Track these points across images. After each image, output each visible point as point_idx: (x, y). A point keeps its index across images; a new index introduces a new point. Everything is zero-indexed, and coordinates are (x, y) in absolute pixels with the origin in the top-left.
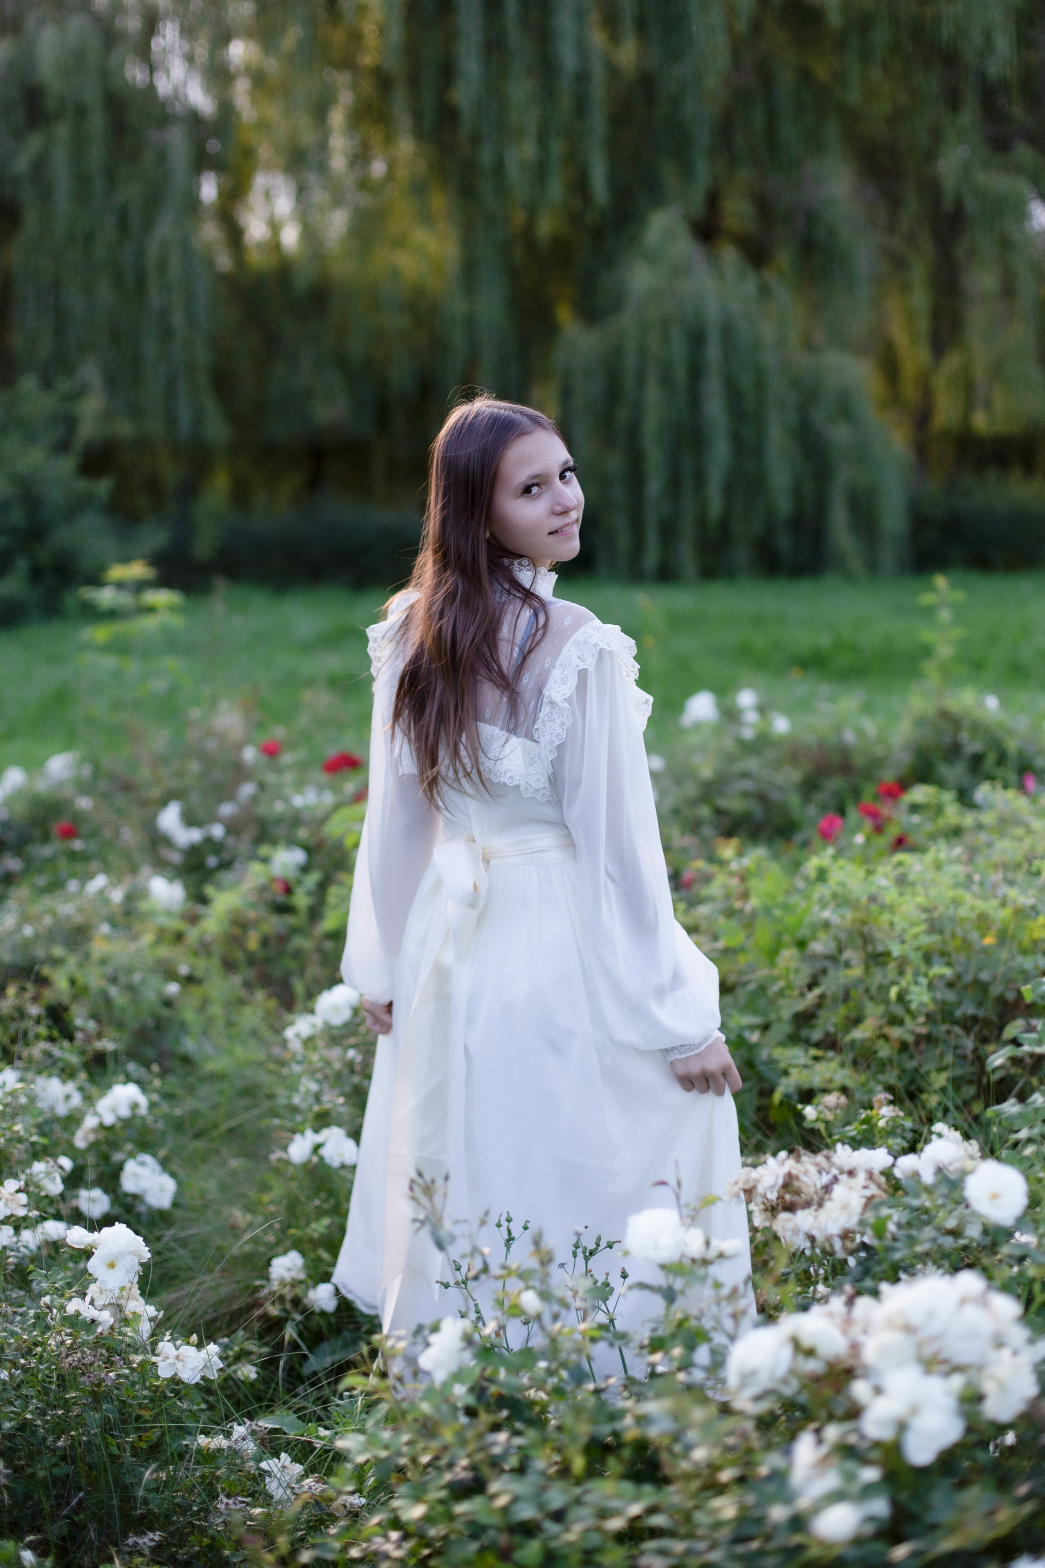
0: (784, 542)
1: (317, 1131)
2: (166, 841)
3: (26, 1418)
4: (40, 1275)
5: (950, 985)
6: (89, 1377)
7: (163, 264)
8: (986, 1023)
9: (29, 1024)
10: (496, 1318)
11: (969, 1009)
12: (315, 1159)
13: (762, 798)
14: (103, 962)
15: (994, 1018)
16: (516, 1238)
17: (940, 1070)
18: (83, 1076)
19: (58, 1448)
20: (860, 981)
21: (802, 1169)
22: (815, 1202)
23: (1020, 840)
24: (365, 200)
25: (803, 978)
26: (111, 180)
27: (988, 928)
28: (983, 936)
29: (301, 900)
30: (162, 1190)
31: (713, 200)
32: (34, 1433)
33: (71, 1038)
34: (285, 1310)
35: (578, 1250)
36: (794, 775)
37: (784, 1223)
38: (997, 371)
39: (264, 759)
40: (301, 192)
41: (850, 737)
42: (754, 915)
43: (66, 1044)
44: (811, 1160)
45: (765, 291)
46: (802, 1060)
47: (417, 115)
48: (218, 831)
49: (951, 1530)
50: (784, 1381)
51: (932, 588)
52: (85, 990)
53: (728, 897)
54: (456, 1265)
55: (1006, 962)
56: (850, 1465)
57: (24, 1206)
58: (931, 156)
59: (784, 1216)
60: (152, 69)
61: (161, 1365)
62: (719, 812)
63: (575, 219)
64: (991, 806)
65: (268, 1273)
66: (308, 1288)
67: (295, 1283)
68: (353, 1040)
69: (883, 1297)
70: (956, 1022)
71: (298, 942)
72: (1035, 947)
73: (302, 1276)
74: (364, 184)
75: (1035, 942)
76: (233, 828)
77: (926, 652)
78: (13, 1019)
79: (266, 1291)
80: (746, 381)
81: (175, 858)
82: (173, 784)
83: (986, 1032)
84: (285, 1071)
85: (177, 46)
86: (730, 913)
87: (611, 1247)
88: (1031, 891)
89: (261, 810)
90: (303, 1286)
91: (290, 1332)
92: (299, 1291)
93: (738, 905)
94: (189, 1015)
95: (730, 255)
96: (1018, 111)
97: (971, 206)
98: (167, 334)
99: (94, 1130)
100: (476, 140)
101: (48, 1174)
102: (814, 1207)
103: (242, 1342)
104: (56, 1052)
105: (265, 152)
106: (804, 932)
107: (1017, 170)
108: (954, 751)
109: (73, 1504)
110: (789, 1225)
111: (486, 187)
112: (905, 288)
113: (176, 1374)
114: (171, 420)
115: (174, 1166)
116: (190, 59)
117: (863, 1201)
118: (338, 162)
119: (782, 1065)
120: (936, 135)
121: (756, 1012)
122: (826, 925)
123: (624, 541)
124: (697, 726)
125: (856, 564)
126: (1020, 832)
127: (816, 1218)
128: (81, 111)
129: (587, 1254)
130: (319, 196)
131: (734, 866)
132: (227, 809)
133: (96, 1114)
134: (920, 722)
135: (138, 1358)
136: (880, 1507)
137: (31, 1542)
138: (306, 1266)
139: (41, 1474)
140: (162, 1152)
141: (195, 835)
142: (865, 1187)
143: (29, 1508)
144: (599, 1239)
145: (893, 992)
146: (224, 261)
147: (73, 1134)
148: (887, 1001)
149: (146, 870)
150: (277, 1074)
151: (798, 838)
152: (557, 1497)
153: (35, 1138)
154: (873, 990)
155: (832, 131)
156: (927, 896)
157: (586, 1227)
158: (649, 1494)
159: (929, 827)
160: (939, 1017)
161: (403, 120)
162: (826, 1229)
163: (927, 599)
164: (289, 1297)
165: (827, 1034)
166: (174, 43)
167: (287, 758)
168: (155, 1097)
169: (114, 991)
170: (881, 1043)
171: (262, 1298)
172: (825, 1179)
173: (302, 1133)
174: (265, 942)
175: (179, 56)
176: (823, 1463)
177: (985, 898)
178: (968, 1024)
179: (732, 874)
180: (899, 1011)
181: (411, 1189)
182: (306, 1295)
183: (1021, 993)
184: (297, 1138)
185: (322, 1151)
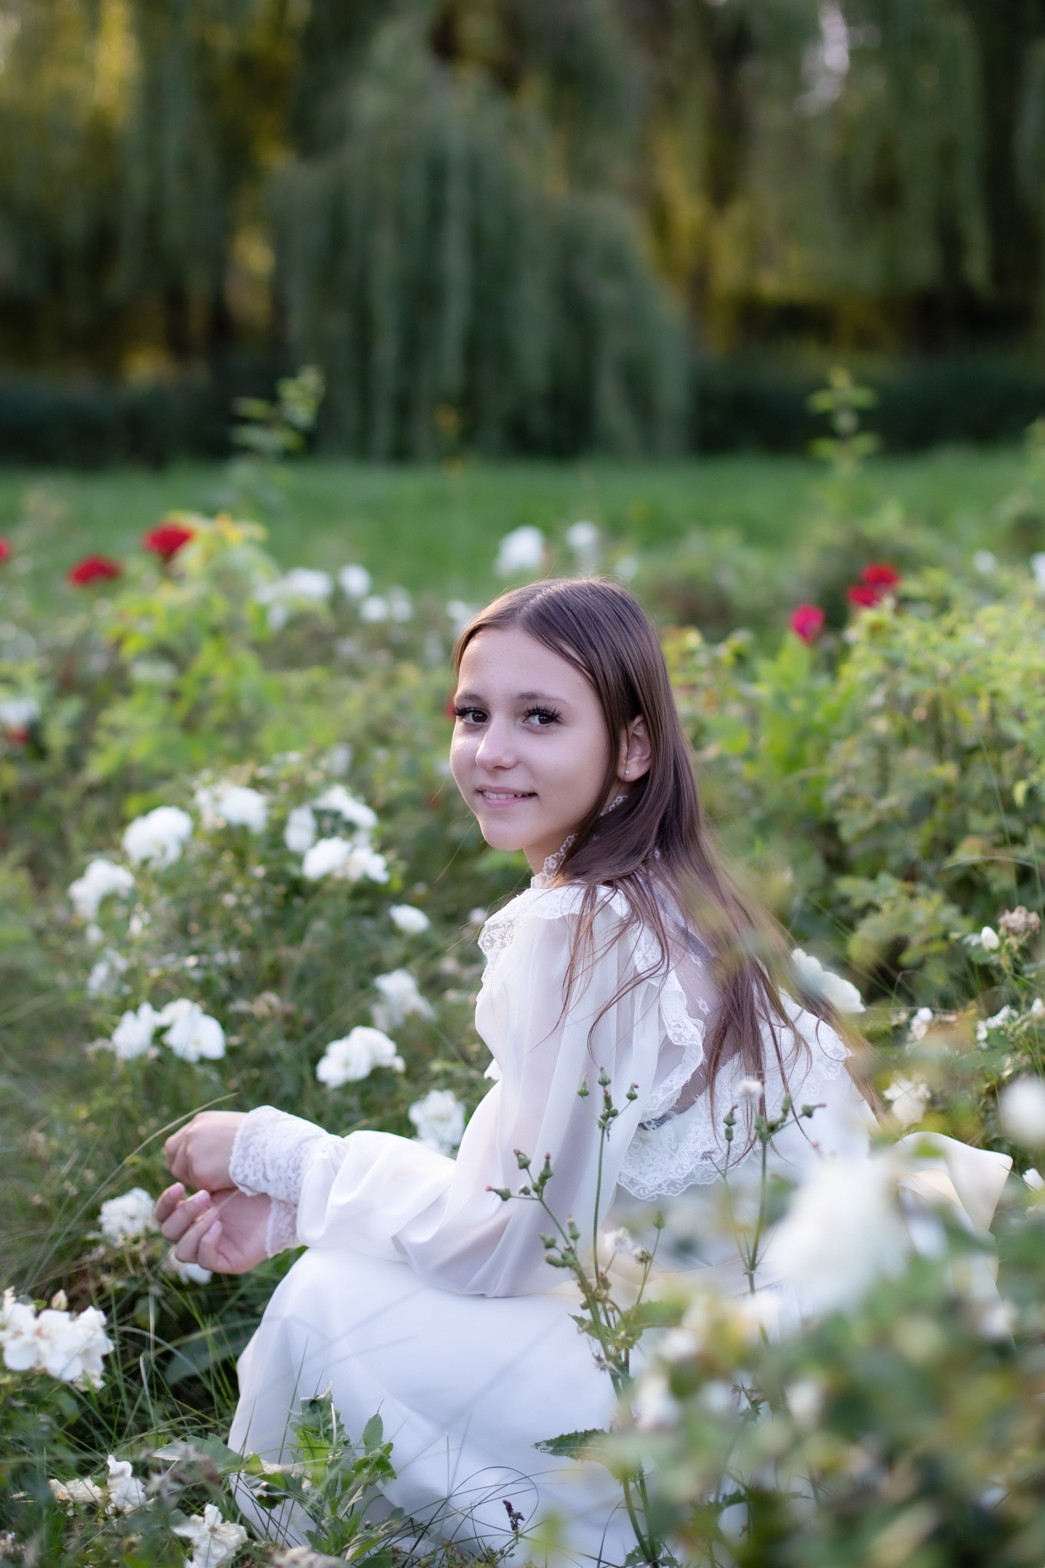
1: (157, 1007)
12: (155, 1052)
16: (619, 1111)
34: (136, 1280)
35: (733, 1127)
54: (520, 1160)
61: (10, 1346)
65: (100, 1223)
79: (103, 1249)
84: (73, 944)
90: (158, 1242)
92: (154, 1249)
113: (39, 1362)
150: (56, 952)
164: (142, 1258)
173: (136, 1009)
184: (128, 1018)
185: (169, 1038)
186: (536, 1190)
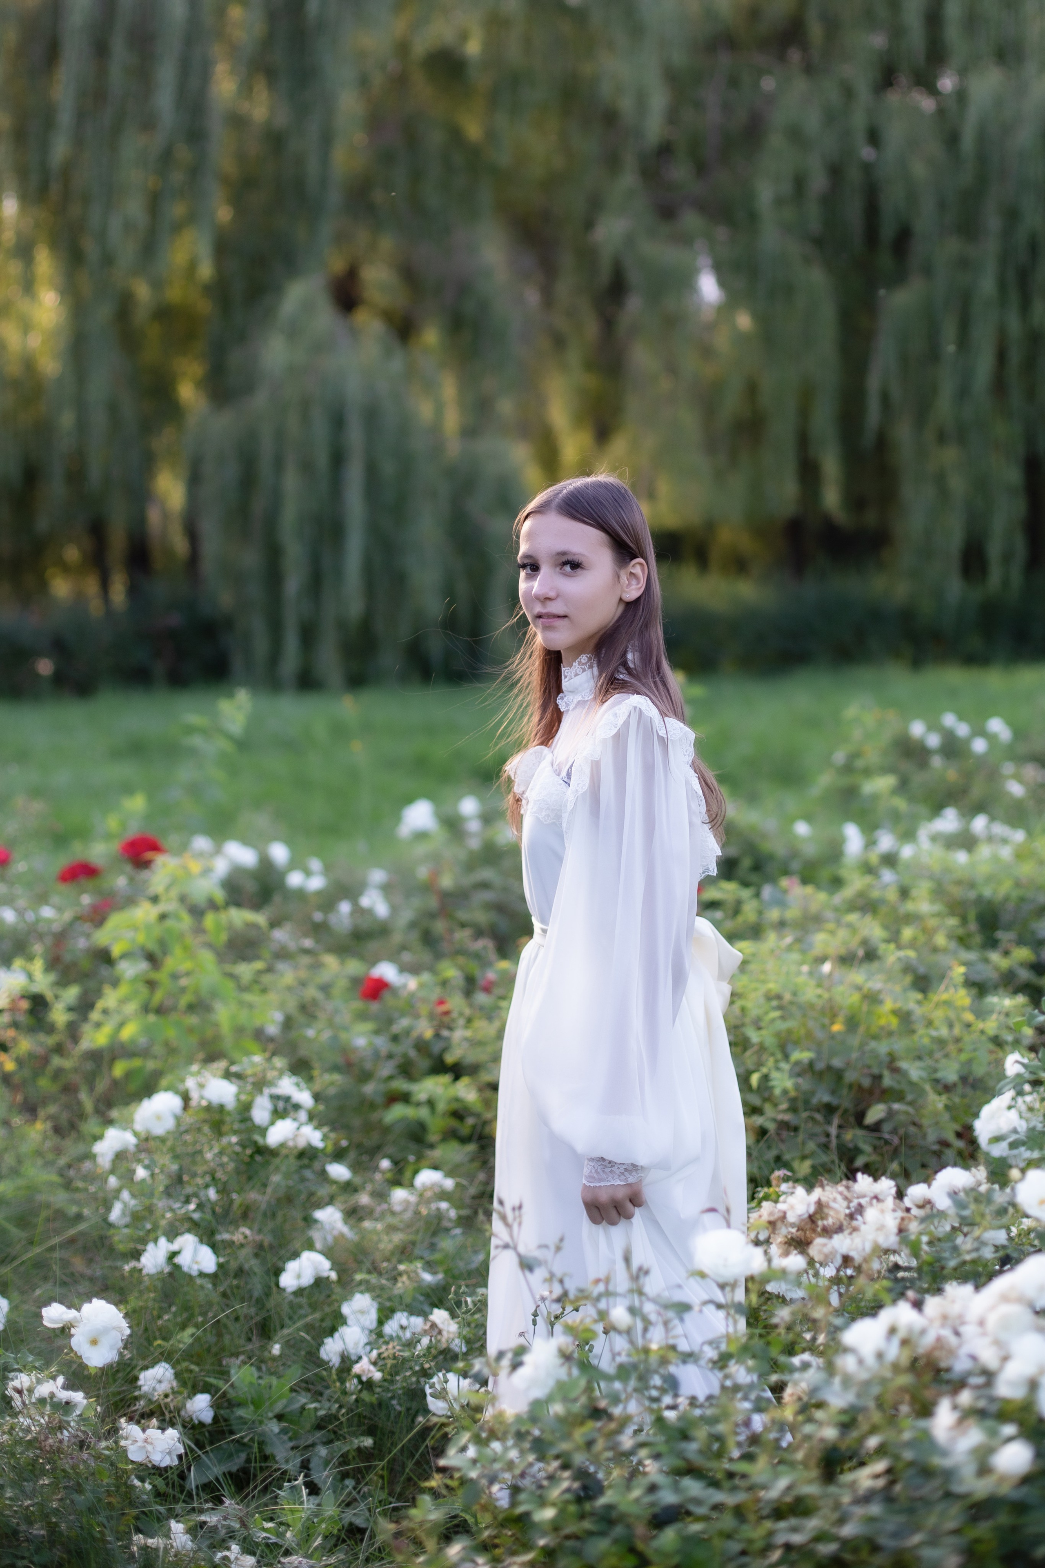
0: (435, 646)
5: (807, 1071)
8: (846, 1111)
11: (824, 1096)
12: (168, 1269)
15: (853, 1105)
17: (804, 1158)
21: (829, 1197)
22: (845, 1227)
27: (835, 1015)
28: (831, 1023)
29: (59, 1016)
37: (819, 1248)
55: (858, 1049)
56: (989, 1424)
59: (818, 1241)
61: (131, 1448)
66: (182, 1398)
70: (815, 1110)
72: (888, 1032)
73: (177, 1387)
75: (882, 1028)
88: (875, 977)
95: (372, 327)
96: (684, 176)
102: (847, 1231)
110: (826, 1250)
113: (147, 1457)
117: (896, 1222)
123: (261, 646)
124: (419, 836)
127: (851, 1240)
138: (177, 1376)
145: (754, 1080)
155: (485, 197)
160: (799, 1104)
162: (861, 1249)
167: (19, 867)
172: (849, 1207)
173: (156, 1240)
176: (959, 1426)
178: (828, 1111)
180: (758, 1098)
182: (184, 1406)
183: (878, 1078)
184: (150, 1247)
185: (178, 1260)
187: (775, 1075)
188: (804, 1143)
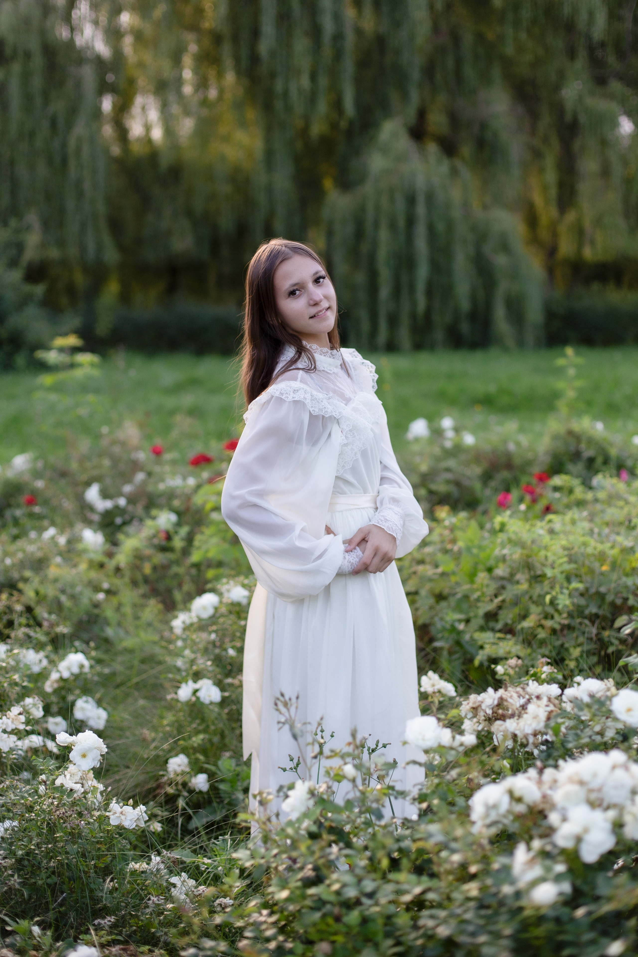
0: (465, 328)
1: (195, 682)
2: (91, 508)
3: (31, 849)
4: (39, 762)
5: (582, 595)
6: (70, 823)
7: (78, 151)
8: (604, 618)
9: (15, 617)
10: (326, 782)
11: (593, 609)
12: (194, 699)
13: (458, 484)
14: (56, 580)
15: (609, 615)
16: (327, 742)
17: (576, 646)
18: (49, 648)
19: (50, 867)
20: (527, 592)
21: (509, 695)
22: (516, 715)
23: (622, 508)
24: (205, 112)
25: (491, 591)
26: (46, 98)
27: (605, 561)
28: (602, 565)
29: (178, 543)
30: (99, 718)
31: (422, 114)
32: (35, 858)
33: (40, 625)
34: (177, 790)
35: (365, 748)
36: (477, 470)
37: (498, 727)
38: (598, 222)
39: (152, 456)
40: (164, 108)
41: (512, 447)
42: (460, 552)
43: (38, 629)
44: (514, 690)
45: (454, 172)
46: (492, 640)
47: (237, 60)
48: (122, 502)
49: (609, 899)
50: (505, 816)
51: (564, 355)
52: (45, 597)
53: (442, 542)
54: (290, 758)
55: (616, 581)
56: (548, 862)
57: (23, 723)
58: (557, 88)
59: (498, 722)
60: (72, 30)
61: (112, 817)
62: (431, 492)
63: (334, 126)
64: (602, 488)
65: (167, 768)
66: (191, 777)
67: (183, 773)
68: (214, 628)
69: (560, 768)
70: (585, 617)
71: (175, 569)
72: (634, 571)
73: (188, 769)
74: (205, 103)
75: (634, 569)
76: (132, 500)
77: (556, 395)
78: (5, 613)
79: (166, 778)
80: (440, 227)
81: (96, 518)
82: (95, 473)
83: (603, 624)
84: (171, 647)
85: (88, 15)
86: (446, 551)
87: (385, 747)
88: (631, 538)
89: (150, 488)
90: (188, 775)
91: (181, 803)
92: (186, 778)
93: (449, 546)
94: (109, 613)
95: (432, 148)
96: (611, 59)
97: (583, 119)
98: (80, 195)
99: (57, 681)
100: (273, 75)
101: (34, 705)
102: (516, 718)
103: (152, 809)
104: (32, 633)
105: (141, 82)
106: (492, 562)
107: (612, 97)
108: (576, 456)
109: (59, 901)
110: (502, 728)
111: (279, 105)
112: (542, 170)
113: (121, 823)
114: (83, 249)
115: (105, 705)
116: (96, 23)
117: (546, 714)
118: (188, 90)
119: (480, 643)
120: (561, 75)
121: (461, 611)
122: (504, 559)
123: (365, 326)
124: (417, 440)
125: (510, 341)
126: (621, 503)
127: (518, 724)
128: (28, 55)
129: (371, 751)
130: (175, 109)
131: (447, 523)
132: (127, 489)
133: (58, 671)
134: (556, 437)
135: (97, 814)
136: (566, 887)
137: (37, 921)
138: (190, 763)
139: (40, 882)
140: (98, 696)
141: (108, 504)
142: (547, 706)
143: (32, 904)
144: (378, 742)
145: (548, 598)
146: (116, 150)
147: (44, 683)
148: (543, 604)
149: (79, 526)
150: (166, 648)
151: (480, 509)
152: (369, 885)
153: (25, 684)
154: (535, 598)
155: (496, 72)
156: (568, 540)
157: (370, 735)
158: (425, 882)
159: (565, 500)
160: (575, 614)
161: (228, 62)
162: (524, 730)
163: (561, 362)
164: (180, 782)
165: (506, 625)
166: (86, 13)
167: (168, 456)
168: (93, 662)
169: (63, 599)
170: (540, 630)
171: (163, 783)
172: (522, 701)
173: (186, 682)
174: (155, 568)
175: (89, 22)
176: (531, 862)
177: (602, 543)
178: (593, 618)
179: (445, 528)
180: (550, 610)
181: (276, 704)
182: (190, 781)
183: (626, 599)
184: (183, 686)
185: (199, 694)
186: (295, 769)
187: (560, 596)
188: (577, 637)
